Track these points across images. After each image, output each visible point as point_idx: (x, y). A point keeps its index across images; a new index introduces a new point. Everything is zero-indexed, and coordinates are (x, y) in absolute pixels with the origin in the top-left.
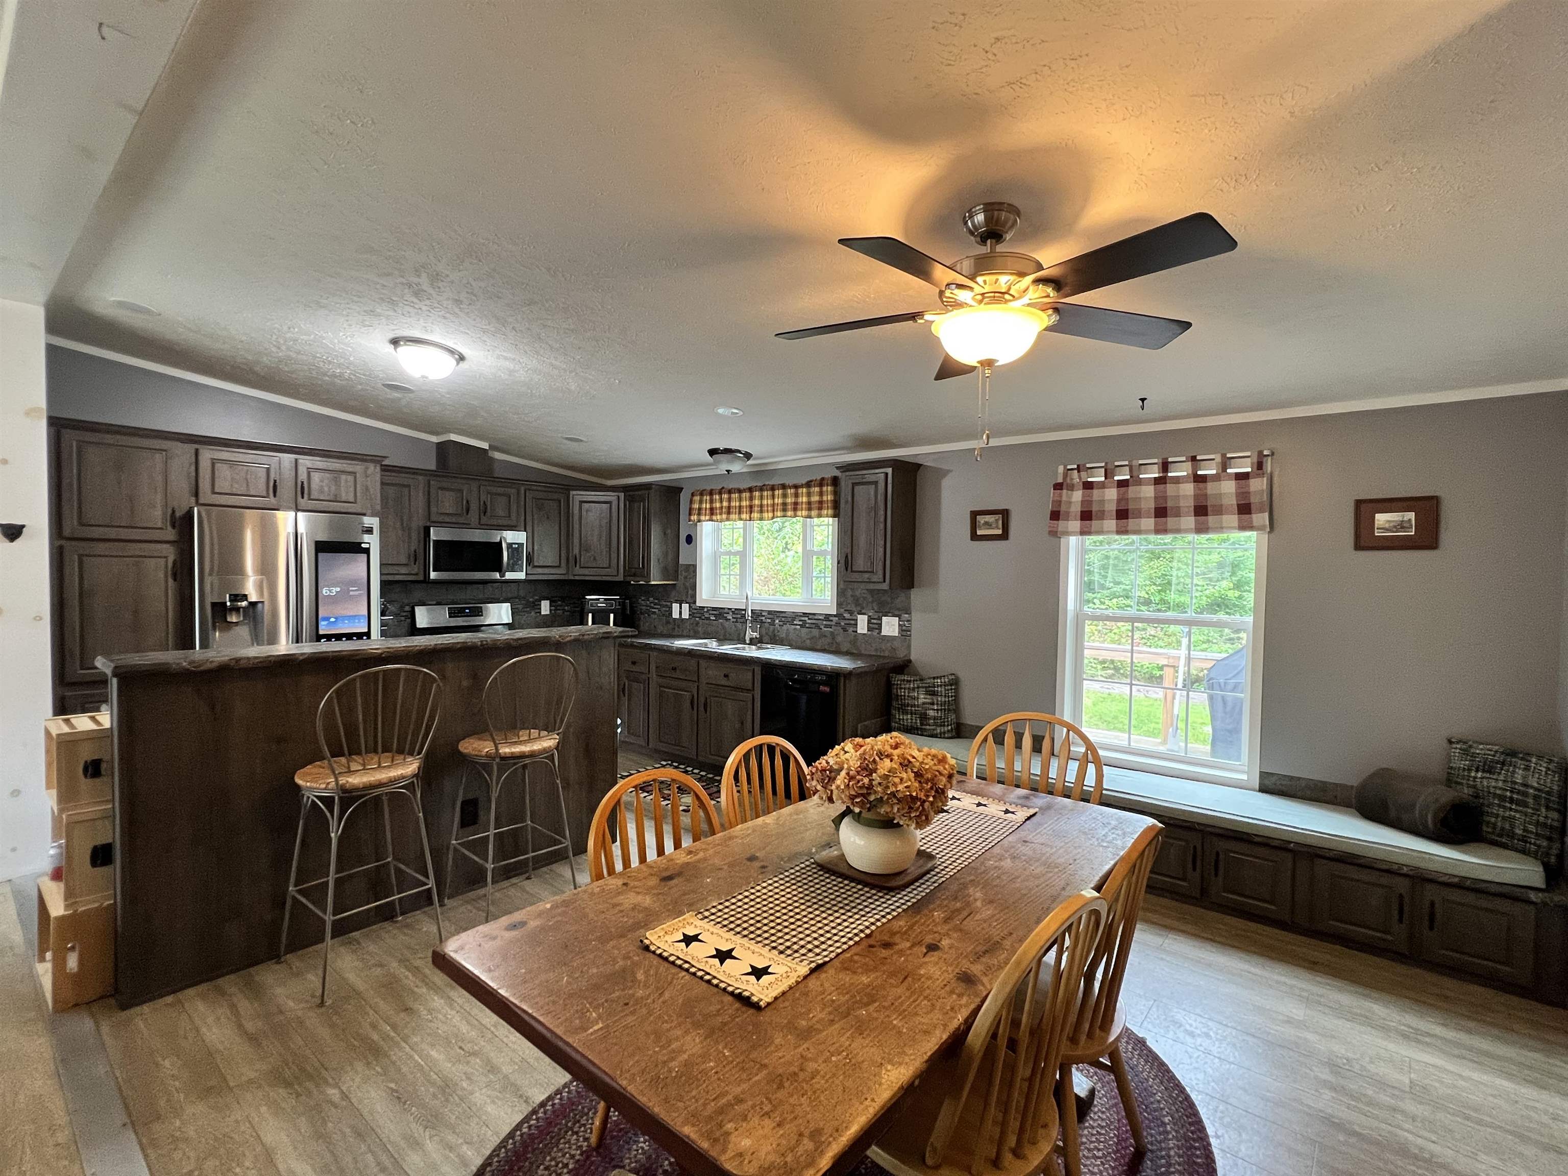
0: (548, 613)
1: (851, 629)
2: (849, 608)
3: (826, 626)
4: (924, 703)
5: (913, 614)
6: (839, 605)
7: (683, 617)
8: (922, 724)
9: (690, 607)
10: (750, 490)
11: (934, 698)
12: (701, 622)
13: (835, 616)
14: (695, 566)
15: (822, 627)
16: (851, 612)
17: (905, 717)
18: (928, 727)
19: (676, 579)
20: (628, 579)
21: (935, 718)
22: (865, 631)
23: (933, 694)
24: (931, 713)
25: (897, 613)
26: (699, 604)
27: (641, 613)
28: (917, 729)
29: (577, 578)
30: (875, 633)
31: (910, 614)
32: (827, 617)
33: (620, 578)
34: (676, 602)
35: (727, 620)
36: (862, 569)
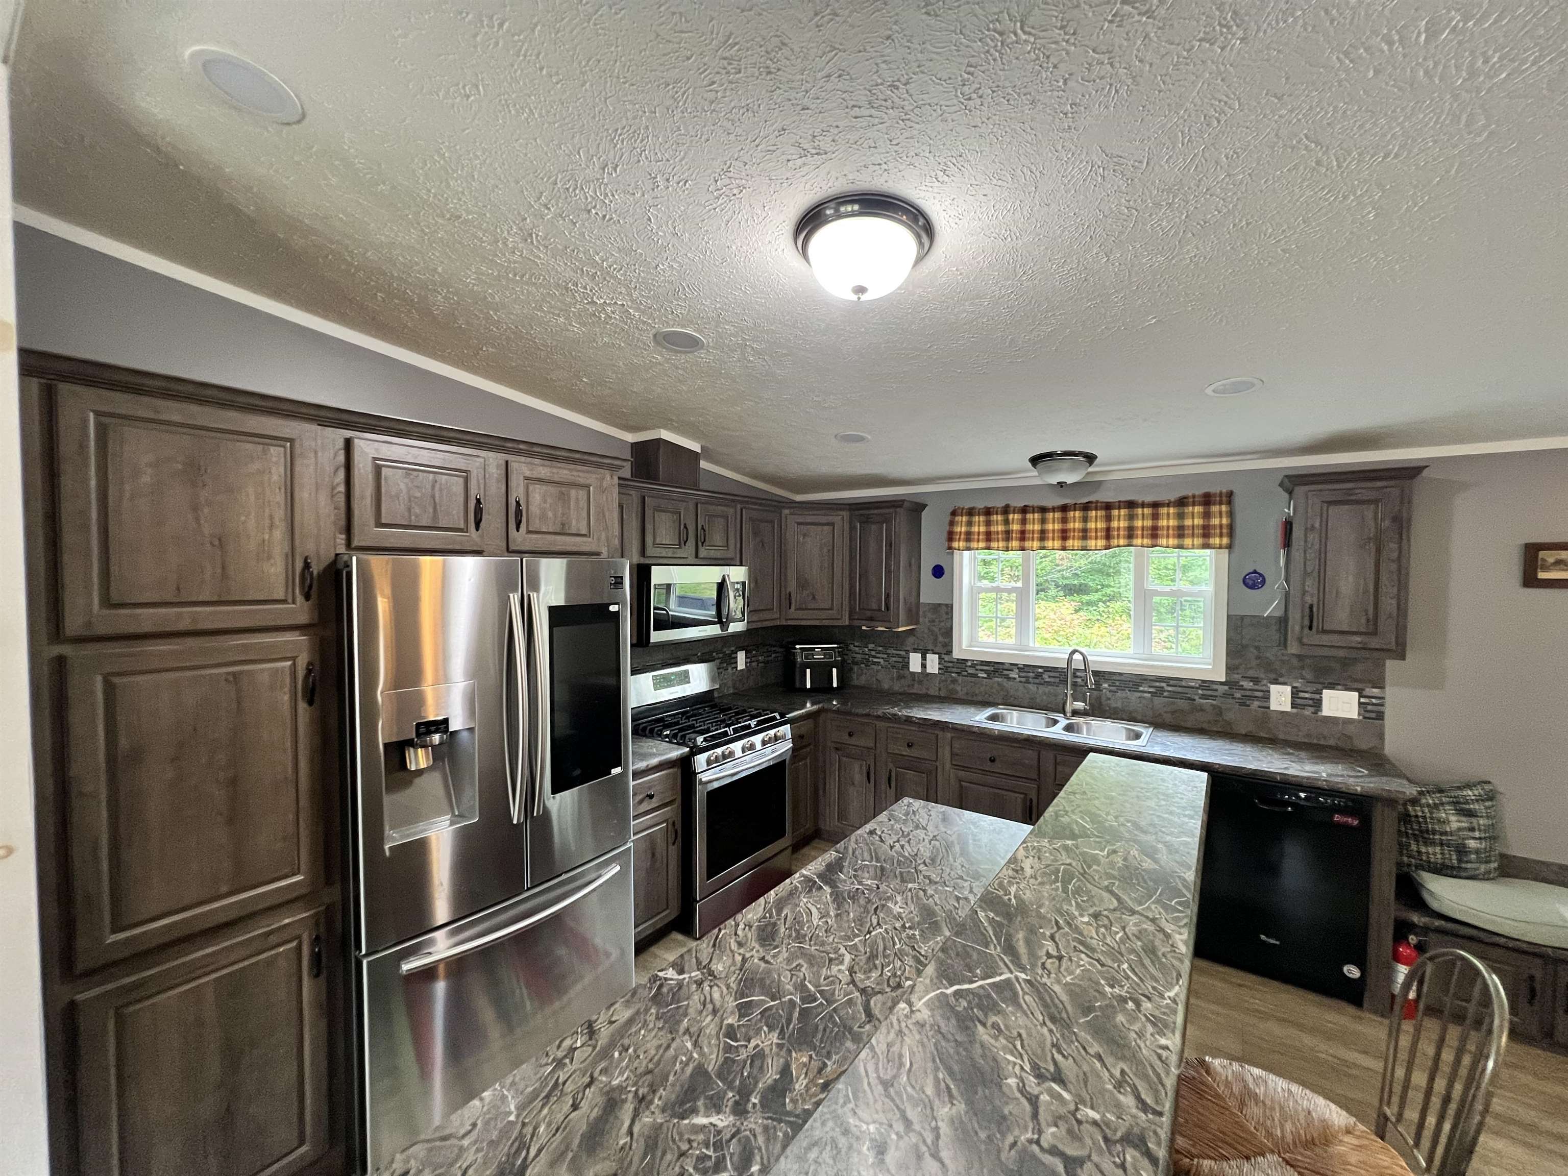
0: (744, 667)
1: (1256, 703)
2: (1251, 673)
3: (1204, 697)
4: (1459, 829)
5: (1387, 689)
6: (1230, 669)
7: (929, 670)
8: (1460, 861)
9: (939, 658)
10: (1064, 509)
11: (1474, 820)
12: (960, 679)
13: (1222, 683)
14: (949, 608)
15: (1196, 697)
16: (1256, 680)
17: (1431, 850)
18: (1469, 866)
19: (917, 623)
20: (856, 623)
21: (1477, 852)
22: (1287, 708)
23: (1470, 814)
24: (1472, 844)
25: (1356, 685)
26: (956, 654)
27: (857, 663)
28: (1453, 868)
29: (790, 623)
30: (1308, 712)
31: (1382, 688)
32: (1206, 685)
33: (847, 623)
34: (916, 650)
35: (1008, 678)
36: (1345, 628)
